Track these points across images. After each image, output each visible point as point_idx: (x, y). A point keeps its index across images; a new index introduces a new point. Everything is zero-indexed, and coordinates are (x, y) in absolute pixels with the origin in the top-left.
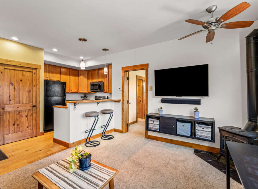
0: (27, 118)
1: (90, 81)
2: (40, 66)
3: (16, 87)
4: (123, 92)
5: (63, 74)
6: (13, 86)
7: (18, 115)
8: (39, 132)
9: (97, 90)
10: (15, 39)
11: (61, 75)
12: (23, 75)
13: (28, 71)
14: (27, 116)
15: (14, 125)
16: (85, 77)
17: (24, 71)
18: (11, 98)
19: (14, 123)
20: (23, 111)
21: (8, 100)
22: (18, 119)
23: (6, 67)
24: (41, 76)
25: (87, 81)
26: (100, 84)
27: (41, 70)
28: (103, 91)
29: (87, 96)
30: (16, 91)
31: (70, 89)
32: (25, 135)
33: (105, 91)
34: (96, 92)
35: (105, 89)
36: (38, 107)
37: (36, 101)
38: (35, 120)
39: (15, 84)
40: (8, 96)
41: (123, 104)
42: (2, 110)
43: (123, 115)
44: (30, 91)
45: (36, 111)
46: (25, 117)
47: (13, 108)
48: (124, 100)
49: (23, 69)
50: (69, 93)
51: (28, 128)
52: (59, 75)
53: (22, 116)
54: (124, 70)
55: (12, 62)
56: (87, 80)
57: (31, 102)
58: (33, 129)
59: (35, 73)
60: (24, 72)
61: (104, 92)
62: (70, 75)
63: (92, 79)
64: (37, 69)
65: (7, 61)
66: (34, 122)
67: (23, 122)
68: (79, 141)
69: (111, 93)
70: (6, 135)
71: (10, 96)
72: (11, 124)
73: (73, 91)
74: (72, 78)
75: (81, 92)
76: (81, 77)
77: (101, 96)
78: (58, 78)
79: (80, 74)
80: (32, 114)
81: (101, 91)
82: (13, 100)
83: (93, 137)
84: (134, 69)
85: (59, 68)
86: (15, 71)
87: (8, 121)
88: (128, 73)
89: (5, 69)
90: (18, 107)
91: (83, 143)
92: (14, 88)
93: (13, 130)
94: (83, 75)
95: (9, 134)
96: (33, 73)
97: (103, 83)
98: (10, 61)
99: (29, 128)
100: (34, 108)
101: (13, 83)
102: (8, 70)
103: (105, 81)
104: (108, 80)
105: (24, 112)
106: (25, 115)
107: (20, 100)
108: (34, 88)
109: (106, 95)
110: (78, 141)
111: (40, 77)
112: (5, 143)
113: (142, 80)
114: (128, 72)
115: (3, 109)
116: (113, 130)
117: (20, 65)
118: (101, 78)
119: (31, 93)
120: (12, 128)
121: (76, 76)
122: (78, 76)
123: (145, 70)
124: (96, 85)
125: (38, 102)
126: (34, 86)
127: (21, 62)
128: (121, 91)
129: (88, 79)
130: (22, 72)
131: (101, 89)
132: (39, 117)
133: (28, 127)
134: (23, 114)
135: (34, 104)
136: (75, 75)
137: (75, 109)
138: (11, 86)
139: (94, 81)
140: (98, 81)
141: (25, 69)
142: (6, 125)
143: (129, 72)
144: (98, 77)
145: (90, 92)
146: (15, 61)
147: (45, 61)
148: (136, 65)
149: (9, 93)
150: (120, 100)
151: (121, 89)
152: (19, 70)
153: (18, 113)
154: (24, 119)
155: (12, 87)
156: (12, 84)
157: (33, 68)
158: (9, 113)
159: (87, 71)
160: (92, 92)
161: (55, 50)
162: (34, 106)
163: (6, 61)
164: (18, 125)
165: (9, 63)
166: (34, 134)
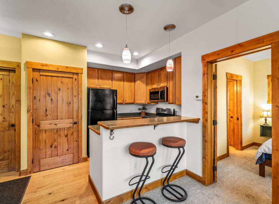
0: (66, 138)
1: (150, 87)
2: (82, 69)
3: (53, 99)
4: (205, 103)
5: (115, 80)
6: (50, 96)
7: (57, 134)
8: (81, 157)
9: (159, 99)
10: (48, 34)
11: (113, 81)
12: (61, 82)
13: (68, 78)
14: (66, 136)
15: (51, 146)
16: (143, 82)
17: (63, 77)
18: (48, 113)
19: (52, 144)
20: (61, 130)
21: (45, 114)
22: (56, 139)
23: (41, 73)
24: (83, 83)
25: (145, 88)
26: (163, 91)
27: (83, 75)
28: (167, 101)
29: (147, 107)
30: (54, 103)
31: (124, 99)
32: (64, 161)
33: (171, 101)
34: (157, 103)
35: (170, 97)
36: (79, 124)
37: (78, 117)
38: (77, 141)
39: (53, 95)
40: (45, 110)
41: (205, 126)
42: (37, 128)
43: (204, 148)
44: (70, 103)
45: (77, 130)
46: (64, 137)
47: (50, 125)
48: (207, 120)
49: (61, 75)
50: (124, 104)
51: (67, 152)
52: (110, 81)
53: (60, 136)
54: (206, 61)
55: (48, 66)
56: (145, 85)
57: (72, 117)
58: (73, 153)
59: (76, 80)
60: (63, 79)
61: (169, 103)
62: (124, 81)
63: (152, 84)
64: (78, 73)
65: (43, 65)
66: (75, 143)
67: (62, 143)
68: (120, 195)
69: (180, 105)
70: (42, 159)
71: (46, 110)
72: (48, 145)
73: (128, 101)
74: (126, 84)
75: (138, 102)
76: (138, 83)
77: (165, 109)
78: (109, 85)
79: (136, 79)
80: (72, 134)
81: (164, 101)
82: (50, 115)
83: (146, 188)
84: (233, 53)
85: (110, 72)
86: (53, 77)
87: (44, 141)
88: (216, 65)
89: (40, 75)
90: (56, 124)
91: (127, 199)
92: (52, 99)
93: (50, 154)
94: (140, 79)
95: (46, 158)
96: (74, 79)
97: (167, 88)
98: (46, 65)
99: (69, 152)
100: (75, 125)
101: (50, 93)
102: (45, 77)
103: (170, 85)
104: (175, 83)
105: (64, 131)
106: (64, 135)
107: (58, 114)
108: (75, 100)
109: (172, 107)
110: (118, 196)
111: (81, 84)
112: (41, 170)
113: (235, 82)
114: (214, 64)
115: (39, 126)
116: (185, 173)
117: (58, 69)
118: (164, 82)
119: (71, 105)
120: (49, 151)
121: (132, 82)
122: (135, 82)
123: (270, 50)
124: (157, 92)
125: (80, 118)
126: (75, 96)
127: (59, 66)
128: (201, 102)
129: (147, 84)
130: (60, 78)
131: (164, 99)
132: (81, 137)
133: (68, 150)
134: (62, 133)
135: (75, 120)
136: (130, 81)
137: (112, 137)
138: (48, 97)
139: (155, 86)
140: (159, 86)
141: (64, 74)
142: (42, 146)
143: (218, 63)
144: (160, 81)
145: (150, 102)
146: (52, 66)
147: (88, 63)
148: (239, 44)
149: (45, 106)
150: (199, 119)
151: (201, 98)
152: (57, 77)
153: (55, 131)
154: (63, 140)
155: (48, 99)
156: (49, 95)
157: (73, 73)
158: (46, 131)
159: (145, 74)
160: (152, 102)
161: (99, 45)
162: (75, 123)
163: (41, 65)
164: (56, 147)
165: (45, 68)
166: (76, 160)
